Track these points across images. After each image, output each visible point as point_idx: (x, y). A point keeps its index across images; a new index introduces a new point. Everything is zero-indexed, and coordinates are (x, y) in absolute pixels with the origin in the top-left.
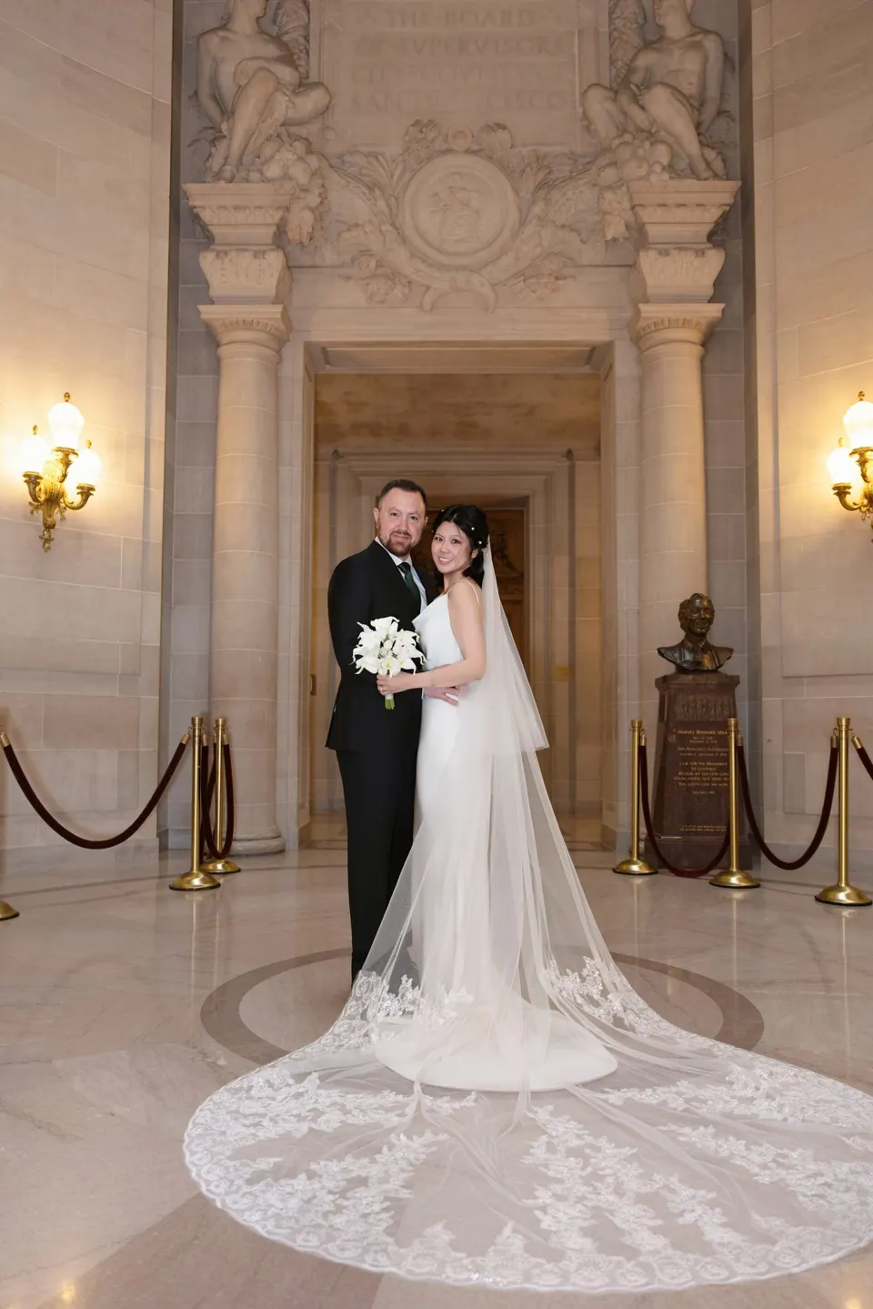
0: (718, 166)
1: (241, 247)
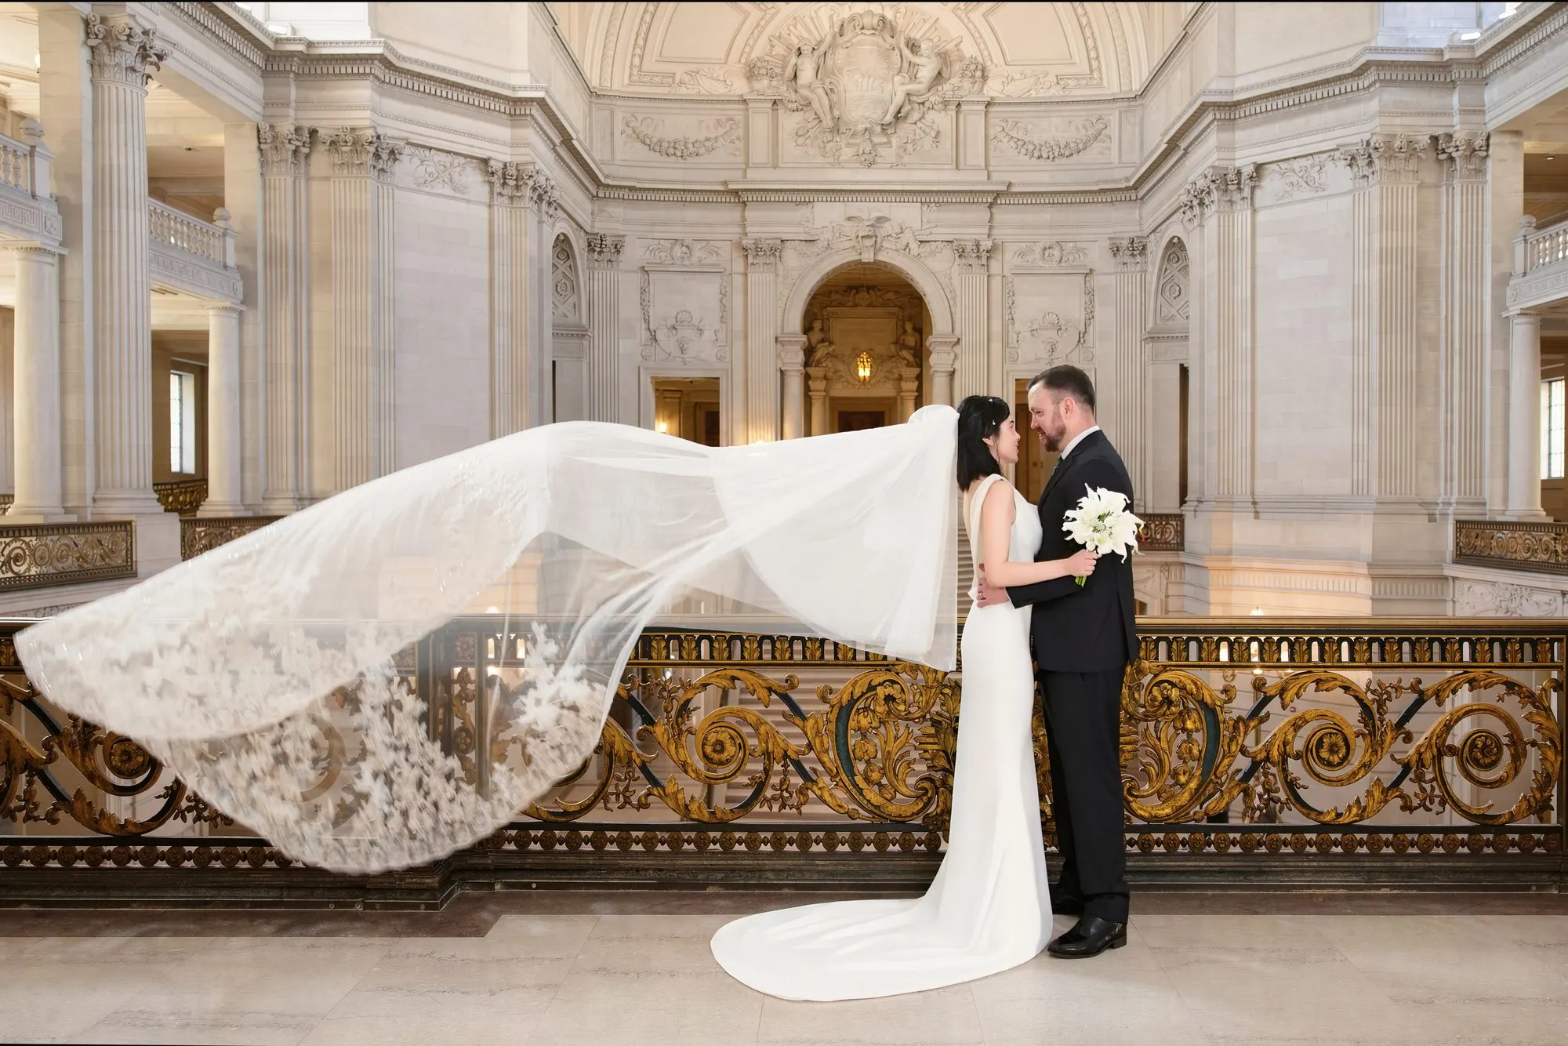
0: (919, 362)
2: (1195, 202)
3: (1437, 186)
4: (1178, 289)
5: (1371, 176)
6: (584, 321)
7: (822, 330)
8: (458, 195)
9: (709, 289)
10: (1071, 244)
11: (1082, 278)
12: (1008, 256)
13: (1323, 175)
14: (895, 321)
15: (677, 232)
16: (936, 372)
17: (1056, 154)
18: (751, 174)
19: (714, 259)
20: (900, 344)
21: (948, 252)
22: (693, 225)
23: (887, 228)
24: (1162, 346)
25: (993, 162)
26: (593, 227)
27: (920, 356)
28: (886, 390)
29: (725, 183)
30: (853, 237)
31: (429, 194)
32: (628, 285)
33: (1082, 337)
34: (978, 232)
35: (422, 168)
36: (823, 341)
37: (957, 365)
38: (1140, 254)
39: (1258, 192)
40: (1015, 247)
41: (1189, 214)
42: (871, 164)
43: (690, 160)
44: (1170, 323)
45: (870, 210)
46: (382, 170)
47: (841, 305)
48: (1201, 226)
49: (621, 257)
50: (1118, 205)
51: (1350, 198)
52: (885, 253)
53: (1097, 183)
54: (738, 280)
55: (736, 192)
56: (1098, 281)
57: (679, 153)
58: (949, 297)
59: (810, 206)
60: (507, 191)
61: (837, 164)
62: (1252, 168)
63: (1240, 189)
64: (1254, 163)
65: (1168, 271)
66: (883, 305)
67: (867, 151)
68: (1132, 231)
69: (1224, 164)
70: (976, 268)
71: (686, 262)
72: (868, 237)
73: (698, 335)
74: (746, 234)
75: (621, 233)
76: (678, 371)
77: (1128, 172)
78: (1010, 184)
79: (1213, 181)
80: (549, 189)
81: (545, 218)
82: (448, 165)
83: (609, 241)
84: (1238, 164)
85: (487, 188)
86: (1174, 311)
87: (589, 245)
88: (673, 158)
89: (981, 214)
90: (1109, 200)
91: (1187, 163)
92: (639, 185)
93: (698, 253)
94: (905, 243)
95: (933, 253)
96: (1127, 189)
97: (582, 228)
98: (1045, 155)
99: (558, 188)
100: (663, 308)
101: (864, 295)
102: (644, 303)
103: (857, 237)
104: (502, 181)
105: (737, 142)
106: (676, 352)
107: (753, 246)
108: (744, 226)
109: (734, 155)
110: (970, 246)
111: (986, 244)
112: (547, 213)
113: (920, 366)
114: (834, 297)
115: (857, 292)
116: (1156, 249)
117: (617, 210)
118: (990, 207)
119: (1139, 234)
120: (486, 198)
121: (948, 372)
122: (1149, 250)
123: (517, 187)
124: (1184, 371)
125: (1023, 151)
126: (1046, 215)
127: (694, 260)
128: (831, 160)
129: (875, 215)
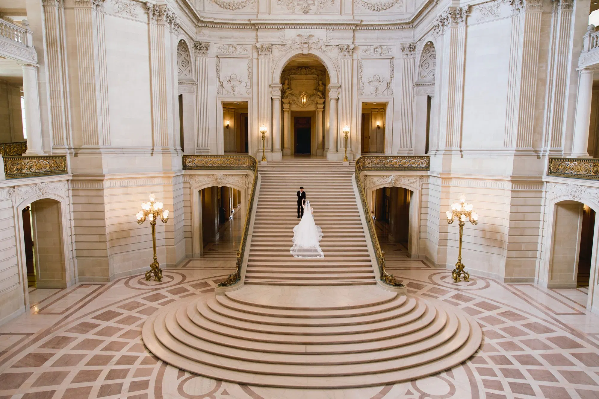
0: (324, 97)
1: (286, 103)
2: (441, 24)
3: (550, 13)
4: (428, 64)
5: (521, 9)
6: (194, 78)
7: (288, 84)
8: (134, 18)
9: (244, 64)
10: (385, 47)
11: (389, 60)
12: (360, 51)
13: (499, 10)
14: (315, 80)
15: (230, 41)
16: (331, 99)
17: (380, 8)
18: (260, 17)
19: (245, 53)
20: (317, 90)
21: (336, 50)
22: (238, 38)
23: (313, 40)
24: (421, 88)
25: (355, 12)
26: (196, 38)
27: (324, 94)
28: (312, 108)
29: (250, 20)
30: (300, 43)
31: (120, 17)
32: (211, 63)
33: (388, 85)
34: (349, 42)
35: (117, 5)
36: (288, 88)
37: (339, 96)
38: (413, 50)
39: (469, 18)
40: (362, 48)
41: (437, 30)
42: (308, 12)
43: (235, 11)
44: (424, 78)
45: (305, 32)
46: (98, 5)
47: (295, 74)
48: (442, 35)
49: (208, 52)
50: (405, 30)
51: (510, 19)
52: (312, 50)
53: (397, 20)
54: (255, 61)
55: (254, 24)
56: (396, 62)
57: (231, 8)
58: (337, 68)
59: (283, 30)
60: (155, 17)
61: (293, 13)
62: (467, 7)
63: (461, 17)
64: (468, 5)
65: (424, 57)
66: (311, 74)
67: (305, 7)
68: (411, 41)
69: (455, 6)
70: (348, 57)
71: (234, 54)
72: (306, 43)
73: (239, 84)
74: (258, 42)
75: (208, 41)
76: (231, 99)
77: (409, 16)
78: (362, 21)
79: (450, 14)
80: (174, 18)
81: (173, 31)
82: (128, 5)
83: (203, 45)
84: (461, 6)
85: (146, 16)
86: (426, 74)
87: (195, 46)
88: (228, 10)
89: (350, 34)
90: (401, 28)
91: (437, 8)
92: (215, 21)
93: (239, 50)
94: (320, 46)
95: (331, 50)
96: (409, 23)
97: (192, 39)
98: (376, 9)
99: (179, 18)
100: (225, 73)
101: (304, 70)
102: (218, 71)
103: (302, 43)
104: (153, 13)
105: (254, 3)
106: (231, 91)
107: (260, 47)
108: (257, 39)
109: (253, 9)
110: (345, 47)
111: (352, 46)
112: (174, 29)
113: (325, 98)
114: (293, 71)
115: (301, 69)
116: (420, 47)
117: (206, 31)
118: (353, 31)
119: (413, 42)
120: (146, 21)
121: (336, 99)
122: (416, 49)
123: (160, 16)
124: (429, 98)
125: (367, 7)
126: (376, 34)
127: (237, 53)
128: (291, 11)
129: (308, 34)
